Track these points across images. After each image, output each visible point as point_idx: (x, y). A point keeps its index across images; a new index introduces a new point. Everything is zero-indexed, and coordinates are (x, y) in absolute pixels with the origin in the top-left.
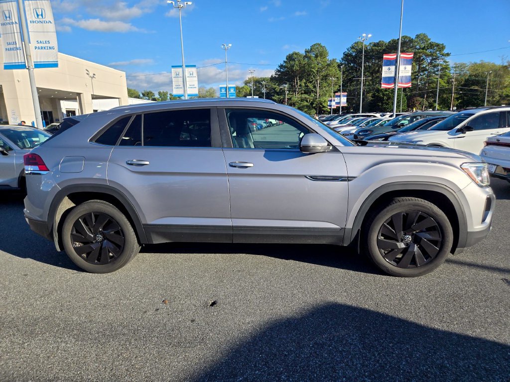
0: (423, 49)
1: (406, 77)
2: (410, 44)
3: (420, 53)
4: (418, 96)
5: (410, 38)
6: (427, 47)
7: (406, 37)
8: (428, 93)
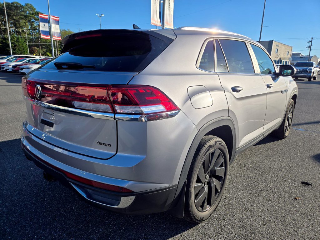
0: (33, 14)
1: (57, 33)
2: (21, 9)
3: (30, 17)
4: (35, 47)
5: (21, 5)
6: (35, 14)
7: (18, 3)
8: (41, 45)
